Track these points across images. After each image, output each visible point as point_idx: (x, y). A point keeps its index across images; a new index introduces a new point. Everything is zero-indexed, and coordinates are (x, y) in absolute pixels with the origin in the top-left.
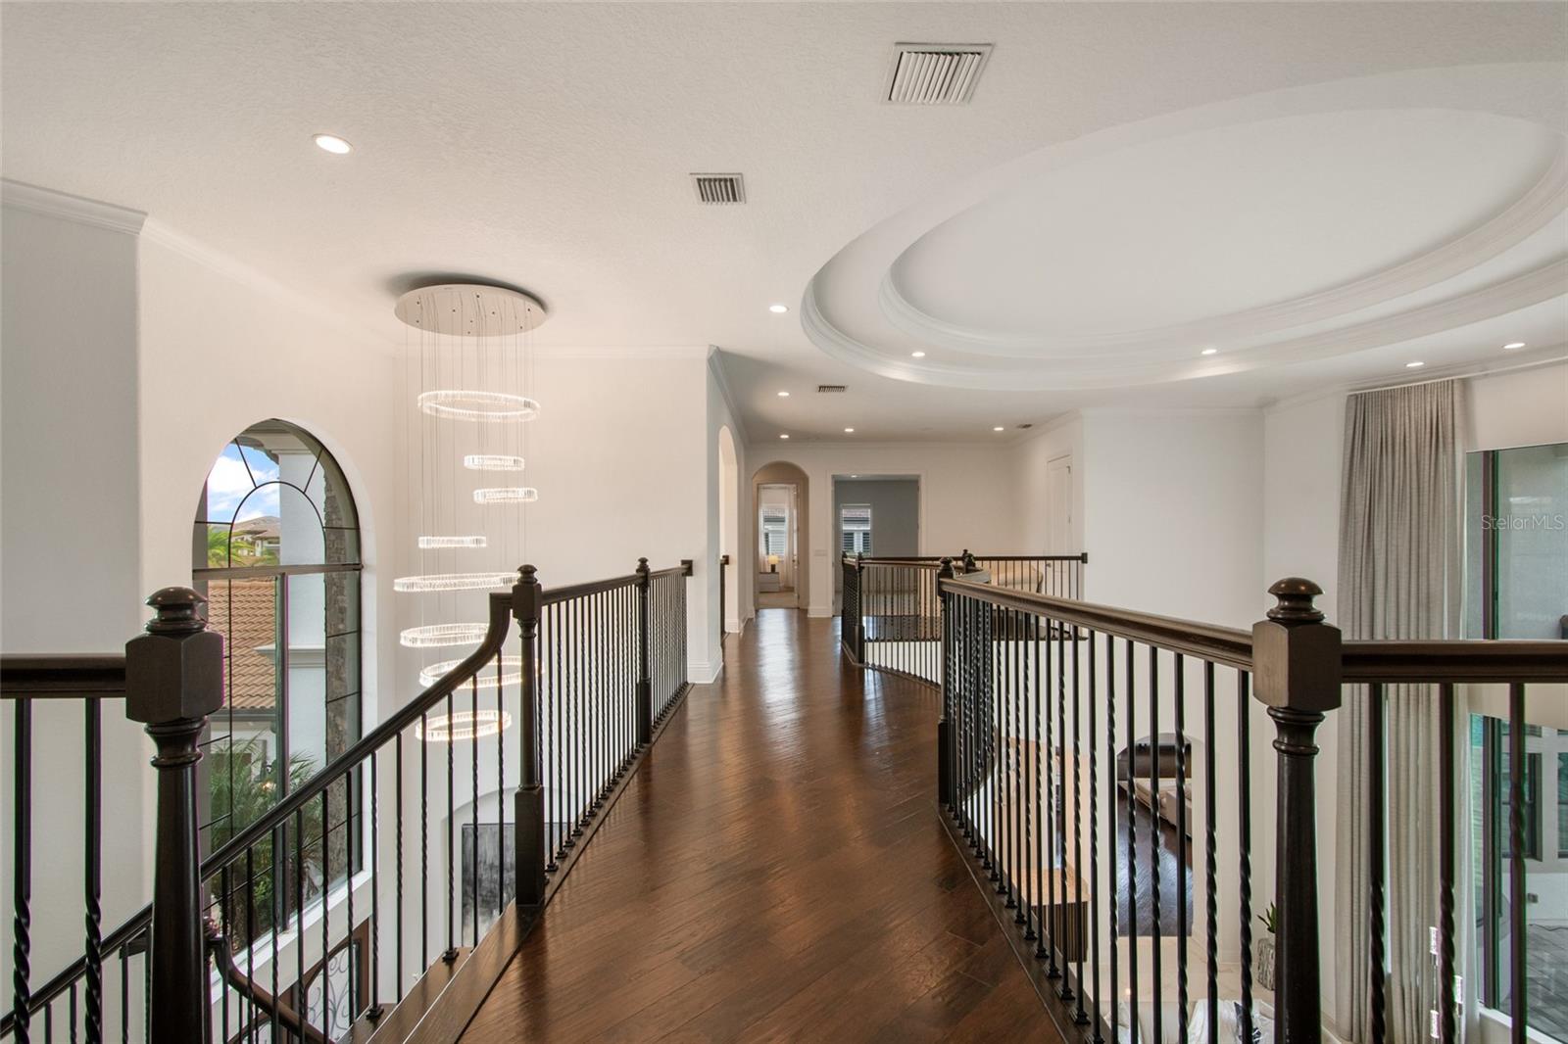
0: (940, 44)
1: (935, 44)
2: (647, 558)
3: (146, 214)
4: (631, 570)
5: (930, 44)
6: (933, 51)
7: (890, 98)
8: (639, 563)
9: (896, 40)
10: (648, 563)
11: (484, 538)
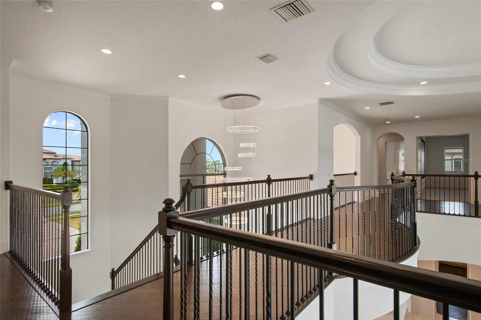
0: (283, 4)
1: (282, 4)
2: (270, 175)
3: (169, 96)
4: (265, 178)
5: (280, 5)
6: (281, 7)
7: (287, 21)
8: (268, 176)
9: (269, 9)
10: (270, 177)
11: (241, 167)
